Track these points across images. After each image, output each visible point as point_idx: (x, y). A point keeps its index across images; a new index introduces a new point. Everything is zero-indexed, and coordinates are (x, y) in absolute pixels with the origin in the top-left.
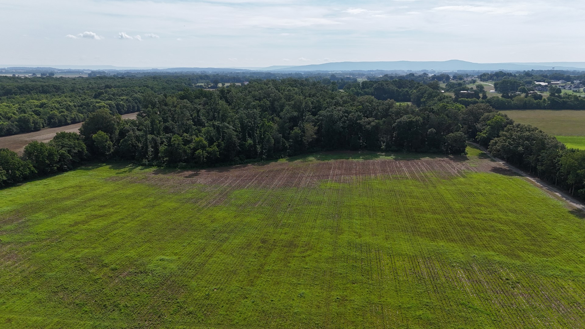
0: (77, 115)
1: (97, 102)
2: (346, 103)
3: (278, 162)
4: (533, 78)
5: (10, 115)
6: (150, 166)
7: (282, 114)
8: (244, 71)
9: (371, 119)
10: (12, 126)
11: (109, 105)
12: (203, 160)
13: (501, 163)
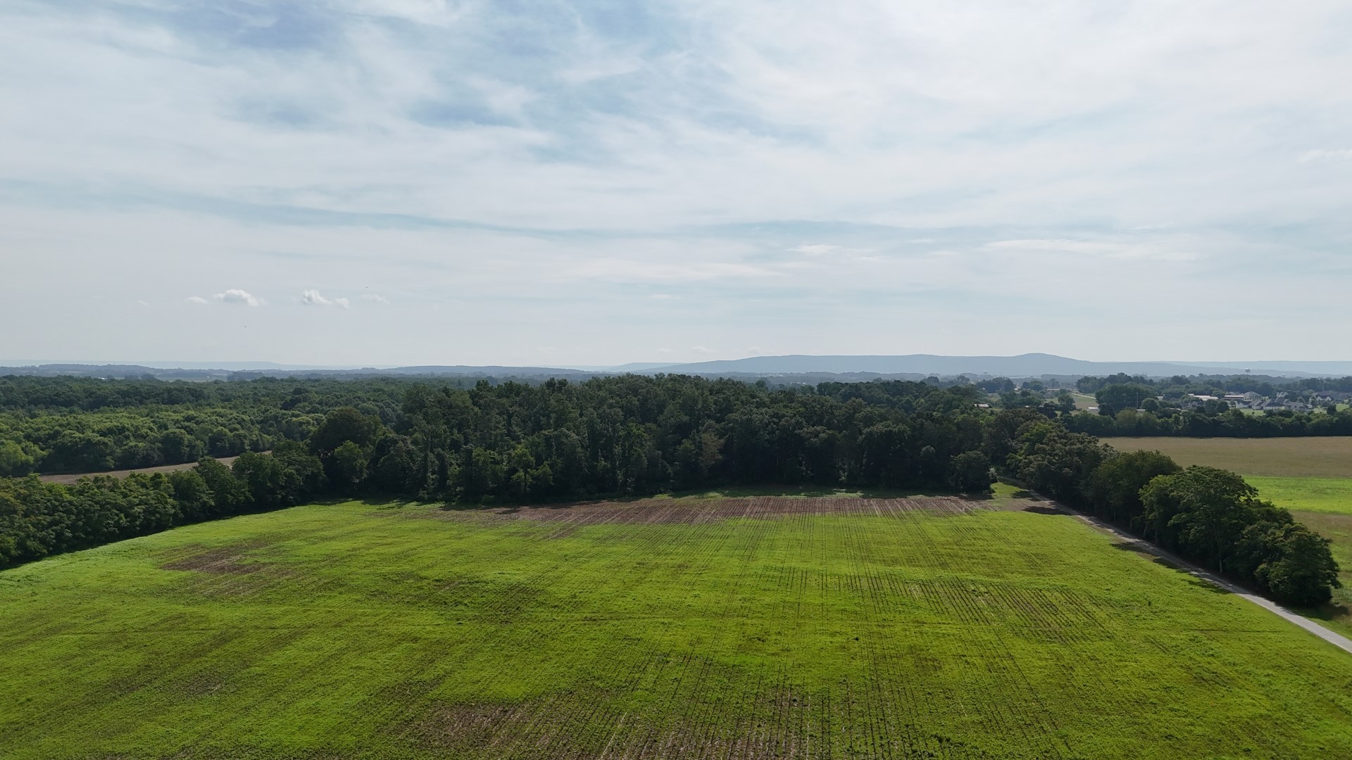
0: (261, 436)
1: (293, 415)
2: (775, 403)
3: (654, 498)
4: (1187, 387)
5: (144, 431)
6: (432, 500)
7: (661, 418)
8: (569, 373)
9: (819, 428)
10: (153, 449)
11: (316, 420)
12: (525, 489)
13: (1047, 502)
